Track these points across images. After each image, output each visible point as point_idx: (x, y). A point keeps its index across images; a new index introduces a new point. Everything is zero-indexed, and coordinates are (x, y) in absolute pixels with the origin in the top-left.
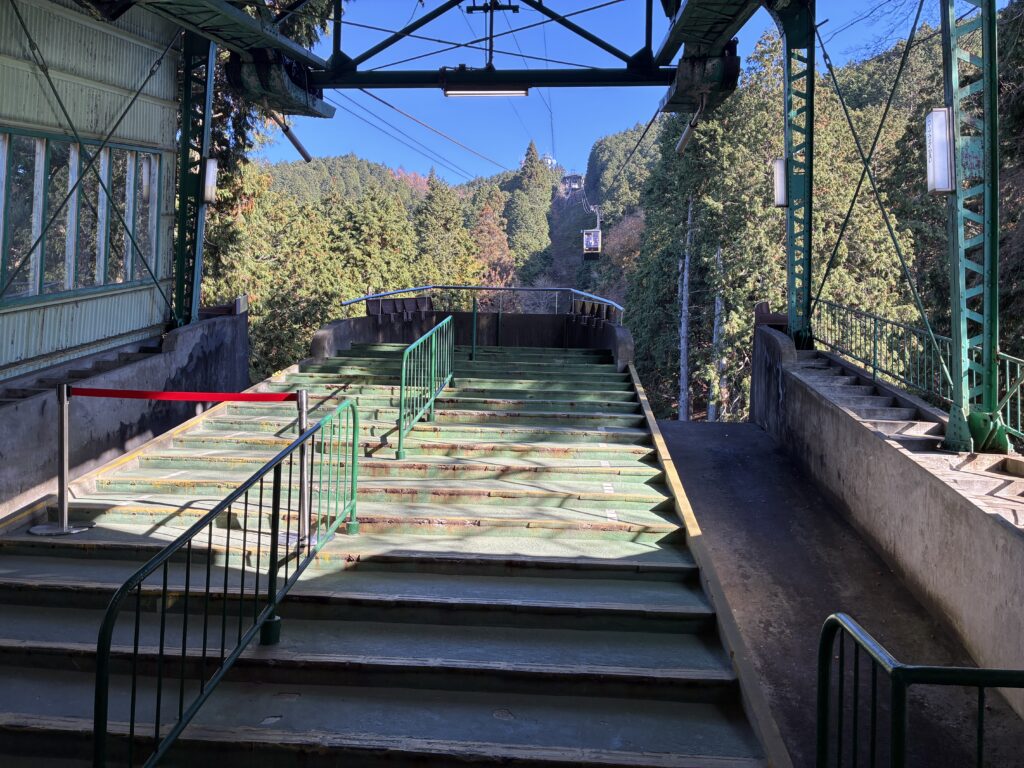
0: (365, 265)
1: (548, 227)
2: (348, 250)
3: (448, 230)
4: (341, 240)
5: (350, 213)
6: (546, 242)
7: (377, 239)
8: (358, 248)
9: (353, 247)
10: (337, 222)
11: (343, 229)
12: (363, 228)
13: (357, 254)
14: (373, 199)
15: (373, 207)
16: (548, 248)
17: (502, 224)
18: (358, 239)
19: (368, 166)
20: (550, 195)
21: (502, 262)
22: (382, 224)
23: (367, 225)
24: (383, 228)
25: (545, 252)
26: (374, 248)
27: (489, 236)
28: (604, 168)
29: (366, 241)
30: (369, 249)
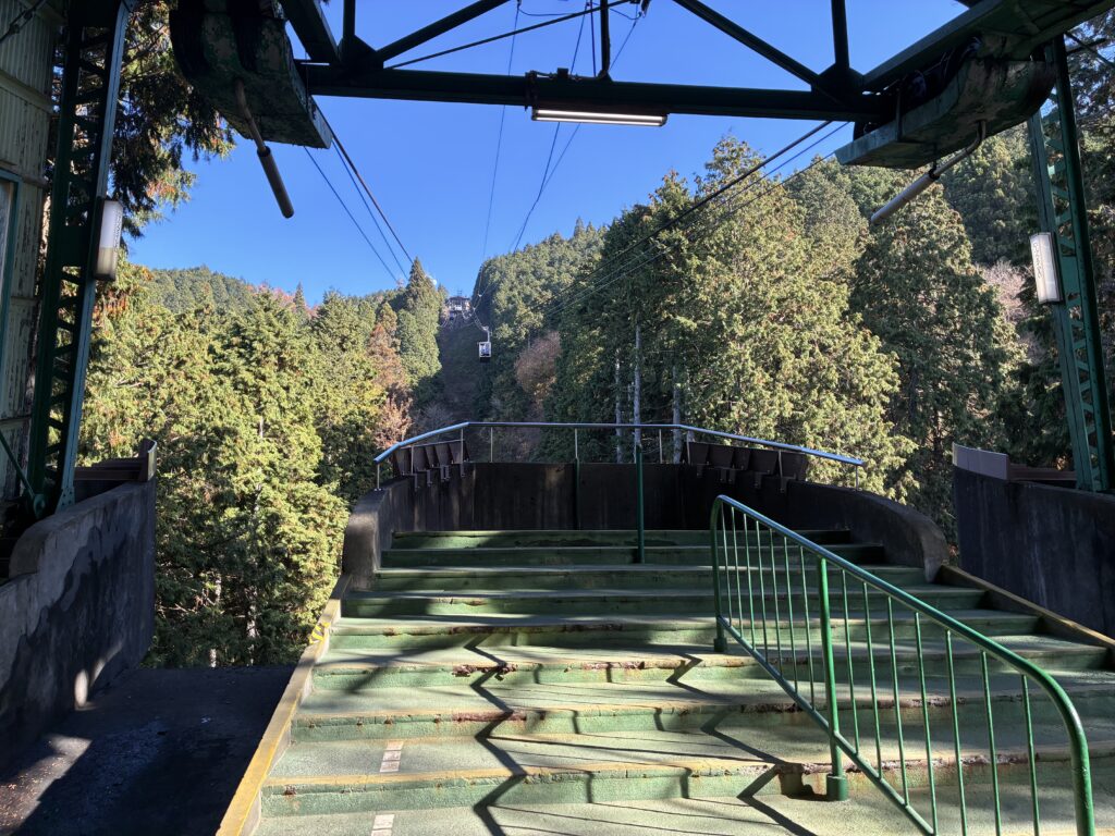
0: (258, 391)
1: (437, 349)
2: (235, 372)
3: (344, 350)
4: (227, 361)
5: (237, 326)
6: (437, 366)
7: (273, 359)
8: (248, 370)
9: (243, 369)
10: (218, 337)
11: (229, 346)
12: (255, 344)
13: (249, 378)
14: (266, 310)
15: (268, 320)
16: (439, 373)
17: (394, 345)
18: (247, 359)
19: (224, 280)
20: (437, 316)
21: (397, 387)
22: (279, 340)
23: (261, 341)
24: (283, 345)
25: (435, 376)
26: (269, 370)
27: (381, 359)
28: (495, 289)
29: (258, 361)
30: (263, 371)
